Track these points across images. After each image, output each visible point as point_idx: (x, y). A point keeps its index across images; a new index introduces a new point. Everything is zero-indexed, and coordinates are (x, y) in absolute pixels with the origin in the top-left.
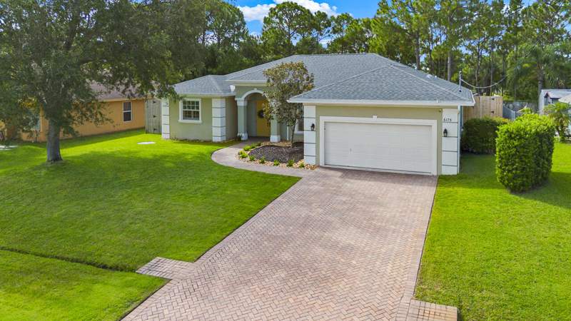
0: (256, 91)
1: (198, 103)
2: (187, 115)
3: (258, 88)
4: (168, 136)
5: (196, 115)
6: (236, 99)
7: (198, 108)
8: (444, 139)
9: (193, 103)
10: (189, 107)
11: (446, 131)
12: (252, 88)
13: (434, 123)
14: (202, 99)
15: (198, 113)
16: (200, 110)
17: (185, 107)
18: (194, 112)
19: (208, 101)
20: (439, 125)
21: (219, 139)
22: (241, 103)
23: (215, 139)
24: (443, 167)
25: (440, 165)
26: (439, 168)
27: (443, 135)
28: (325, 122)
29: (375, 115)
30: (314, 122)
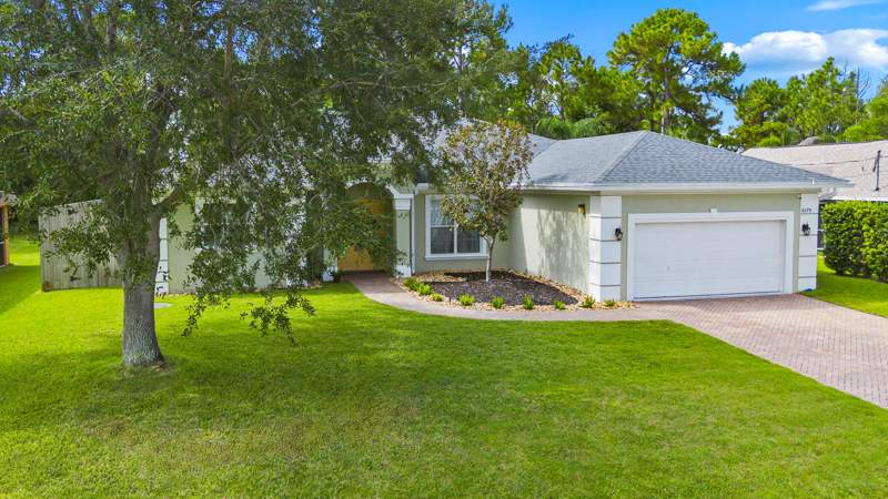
8: (803, 239)
11: (805, 227)
13: (789, 216)
20: (797, 219)
24: (800, 281)
25: (796, 277)
26: (795, 283)
27: (802, 233)
28: (636, 224)
29: (714, 207)
30: (618, 224)
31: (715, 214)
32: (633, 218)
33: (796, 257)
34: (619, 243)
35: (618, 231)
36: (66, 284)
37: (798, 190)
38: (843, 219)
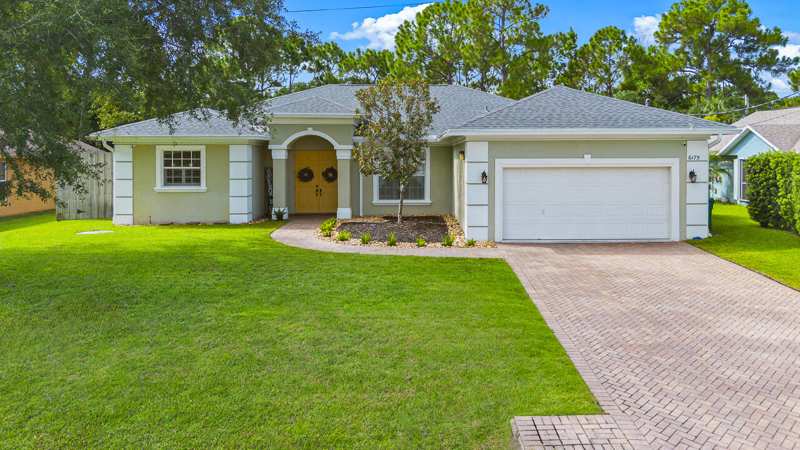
0: (310, 132)
1: (197, 154)
2: (171, 178)
3: (315, 127)
4: (129, 220)
5: (194, 178)
6: (270, 147)
7: (197, 163)
8: (690, 186)
9: (187, 154)
10: (178, 163)
11: (692, 174)
12: (305, 127)
13: (674, 163)
14: (209, 147)
15: (198, 173)
16: (203, 168)
17: (167, 163)
18: (188, 172)
19: (220, 150)
20: (683, 166)
21: (245, 219)
22: (279, 153)
23: (233, 220)
24: (688, 228)
25: (683, 225)
26: (683, 231)
27: (689, 180)
28: (505, 169)
29: (587, 154)
30: (485, 168)
31: (588, 160)
32: (500, 163)
33: (683, 204)
34: (486, 186)
35: (484, 175)
36: (74, 215)
37: (682, 136)
38: (761, 170)
